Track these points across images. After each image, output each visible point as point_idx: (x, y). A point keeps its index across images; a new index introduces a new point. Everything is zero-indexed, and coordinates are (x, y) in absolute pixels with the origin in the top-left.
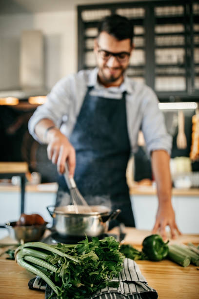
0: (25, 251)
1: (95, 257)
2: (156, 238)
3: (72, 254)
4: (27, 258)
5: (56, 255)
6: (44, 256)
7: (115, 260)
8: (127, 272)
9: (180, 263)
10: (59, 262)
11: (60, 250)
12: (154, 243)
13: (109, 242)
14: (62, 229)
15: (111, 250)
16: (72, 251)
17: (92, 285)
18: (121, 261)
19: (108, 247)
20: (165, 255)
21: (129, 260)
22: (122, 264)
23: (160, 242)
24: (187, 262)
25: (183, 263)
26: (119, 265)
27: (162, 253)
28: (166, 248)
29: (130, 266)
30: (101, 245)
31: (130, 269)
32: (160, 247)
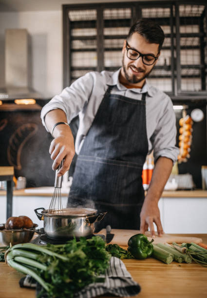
0: (14, 252)
1: (83, 255)
2: (142, 237)
3: (61, 253)
4: (17, 259)
5: (45, 255)
6: (34, 256)
7: (101, 258)
8: (113, 269)
9: (164, 261)
10: (49, 260)
11: (49, 250)
12: (139, 242)
13: (96, 241)
14: (50, 231)
15: (98, 248)
16: (61, 250)
17: (80, 281)
18: (107, 259)
19: (95, 246)
20: (150, 253)
21: (115, 258)
22: (109, 262)
23: (145, 240)
24: (170, 259)
25: (166, 260)
26: (105, 262)
27: (147, 252)
28: (150, 247)
29: (116, 263)
30: (88, 244)
31: (116, 266)
32: (145, 246)
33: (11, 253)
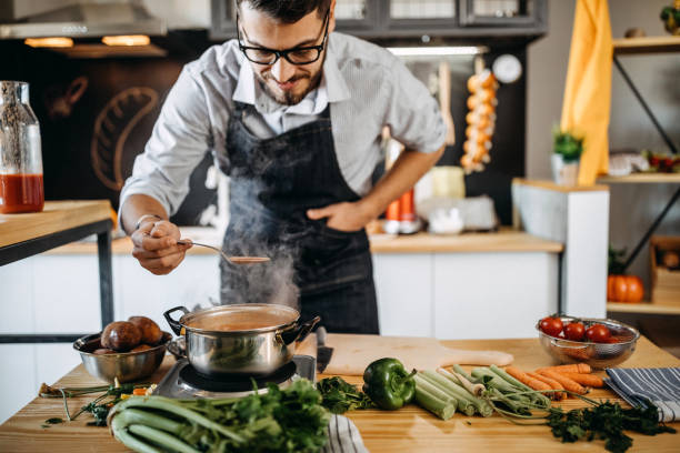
0: (129, 415)
1: (274, 427)
2: (391, 365)
3: (228, 423)
4: (134, 429)
5: (195, 426)
6: (173, 426)
7: (312, 424)
8: (336, 444)
9: (437, 413)
10: (204, 440)
11: (203, 414)
12: (387, 377)
15: (305, 407)
16: (229, 415)
18: (323, 425)
19: (299, 401)
20: (408, 398)
21: (339, 416)
22: (325, 429)
23: (399, 372)
24: (449, 411)
25: (442, 412)
26: (319, 433)
27: (403, 394)
28: (409, 384)
29: (341, 429)
30: (284, 397)
31: (341, 436)
32: (399, 382)
33: (120, 416)
